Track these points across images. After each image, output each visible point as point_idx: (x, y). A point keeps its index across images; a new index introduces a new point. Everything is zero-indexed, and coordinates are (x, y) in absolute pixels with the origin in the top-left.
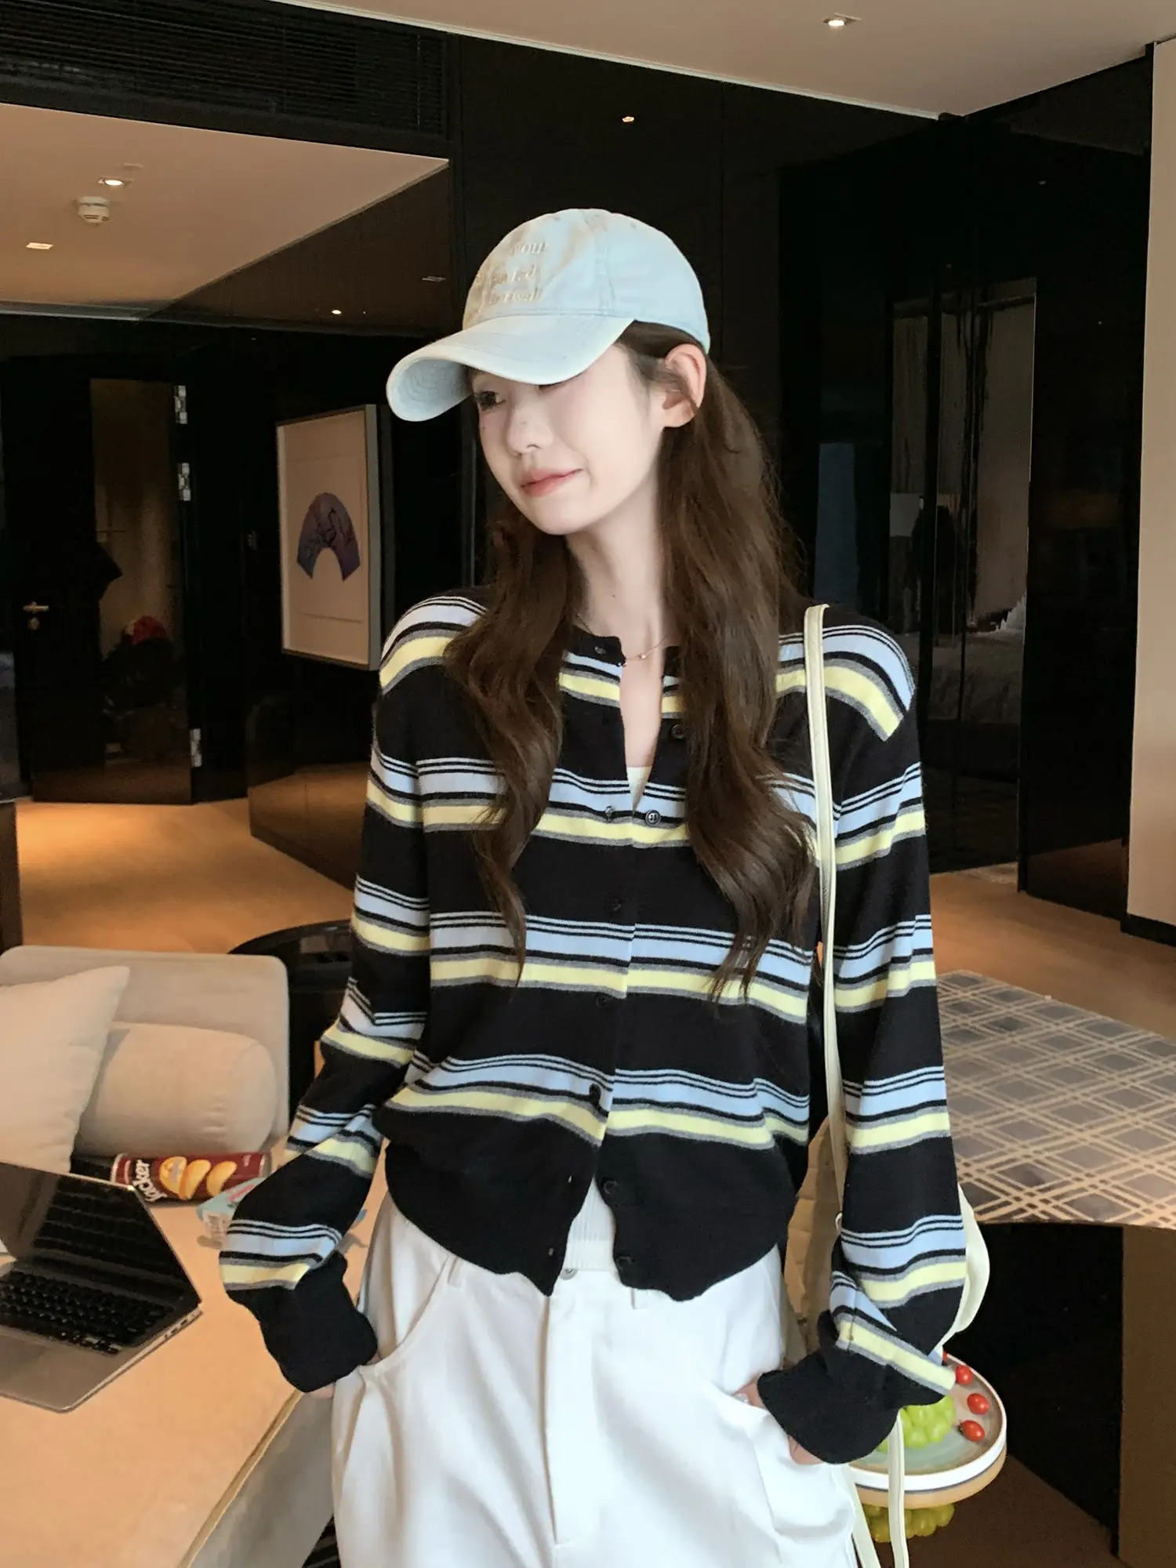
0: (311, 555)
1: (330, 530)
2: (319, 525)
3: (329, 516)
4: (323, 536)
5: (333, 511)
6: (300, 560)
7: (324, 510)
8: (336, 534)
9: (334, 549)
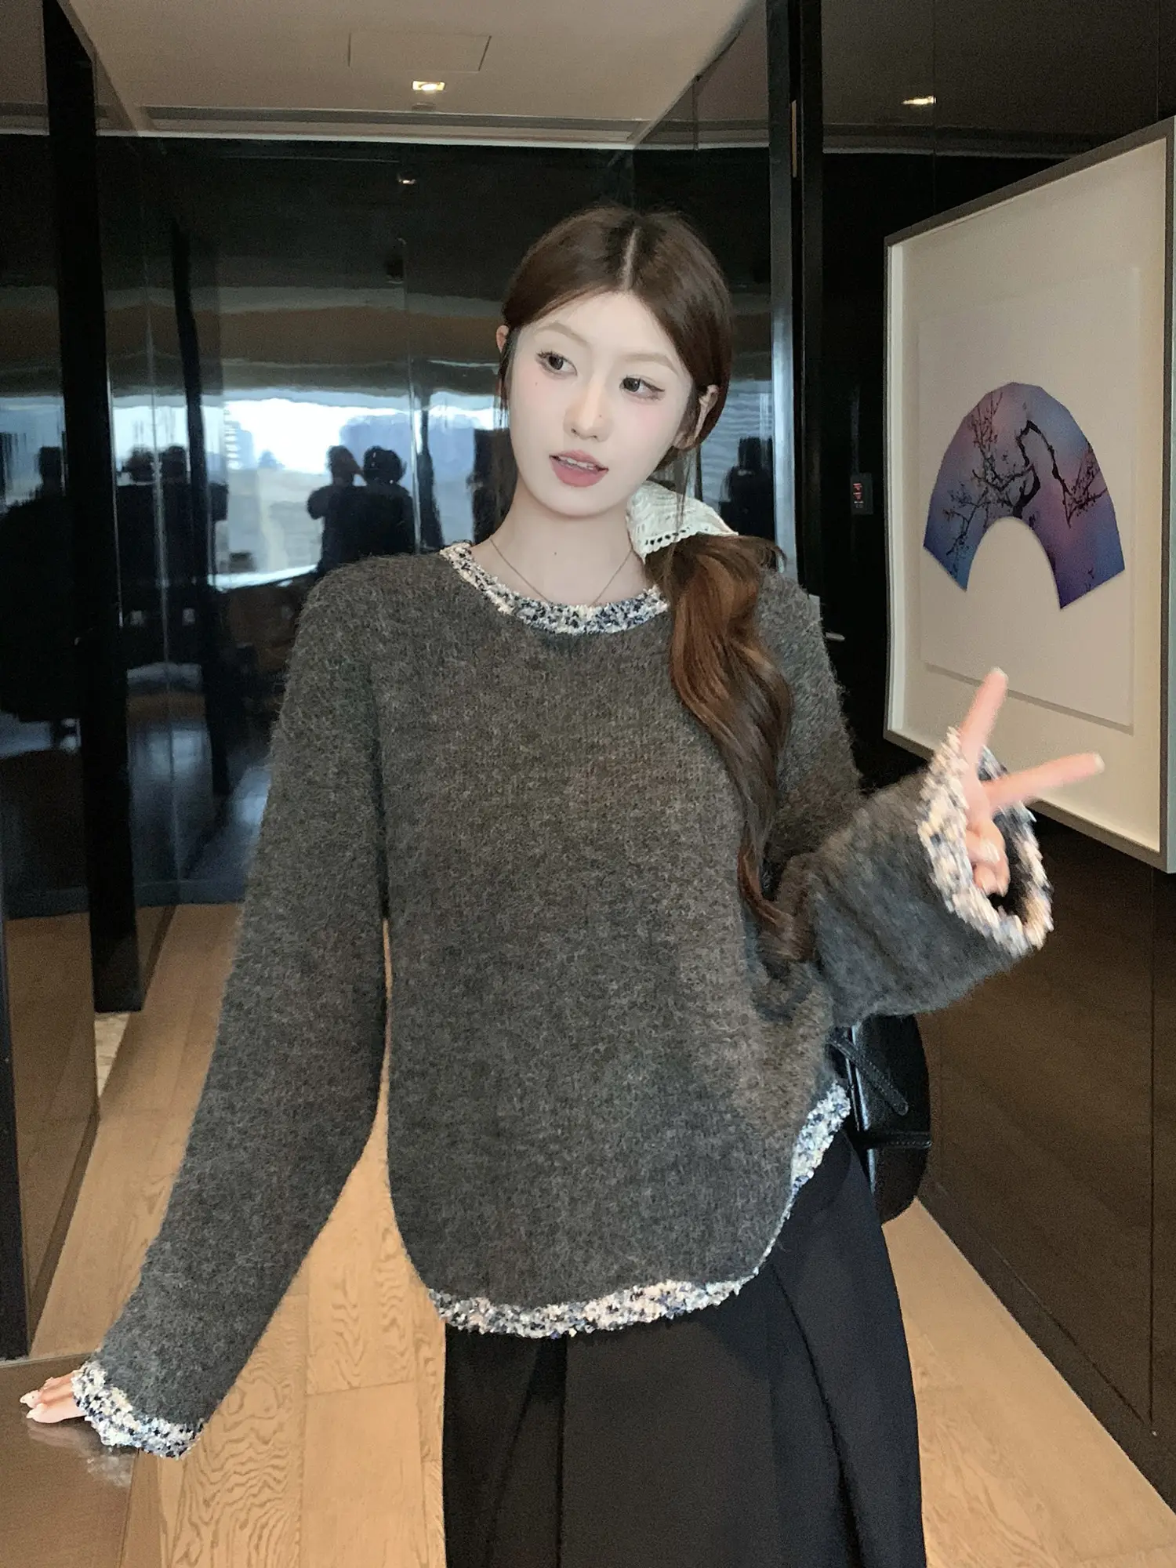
0: (963, 534)
1: (1022, 475)
2: (989, 463)
3: (1019, 440)
4: (998, 488)
5: (1031, 425)
6: (930, 544)
7: (1006, 423)
8: (1037, 485)
9: (1031, 523)
